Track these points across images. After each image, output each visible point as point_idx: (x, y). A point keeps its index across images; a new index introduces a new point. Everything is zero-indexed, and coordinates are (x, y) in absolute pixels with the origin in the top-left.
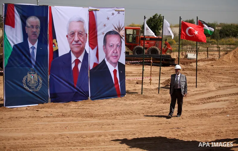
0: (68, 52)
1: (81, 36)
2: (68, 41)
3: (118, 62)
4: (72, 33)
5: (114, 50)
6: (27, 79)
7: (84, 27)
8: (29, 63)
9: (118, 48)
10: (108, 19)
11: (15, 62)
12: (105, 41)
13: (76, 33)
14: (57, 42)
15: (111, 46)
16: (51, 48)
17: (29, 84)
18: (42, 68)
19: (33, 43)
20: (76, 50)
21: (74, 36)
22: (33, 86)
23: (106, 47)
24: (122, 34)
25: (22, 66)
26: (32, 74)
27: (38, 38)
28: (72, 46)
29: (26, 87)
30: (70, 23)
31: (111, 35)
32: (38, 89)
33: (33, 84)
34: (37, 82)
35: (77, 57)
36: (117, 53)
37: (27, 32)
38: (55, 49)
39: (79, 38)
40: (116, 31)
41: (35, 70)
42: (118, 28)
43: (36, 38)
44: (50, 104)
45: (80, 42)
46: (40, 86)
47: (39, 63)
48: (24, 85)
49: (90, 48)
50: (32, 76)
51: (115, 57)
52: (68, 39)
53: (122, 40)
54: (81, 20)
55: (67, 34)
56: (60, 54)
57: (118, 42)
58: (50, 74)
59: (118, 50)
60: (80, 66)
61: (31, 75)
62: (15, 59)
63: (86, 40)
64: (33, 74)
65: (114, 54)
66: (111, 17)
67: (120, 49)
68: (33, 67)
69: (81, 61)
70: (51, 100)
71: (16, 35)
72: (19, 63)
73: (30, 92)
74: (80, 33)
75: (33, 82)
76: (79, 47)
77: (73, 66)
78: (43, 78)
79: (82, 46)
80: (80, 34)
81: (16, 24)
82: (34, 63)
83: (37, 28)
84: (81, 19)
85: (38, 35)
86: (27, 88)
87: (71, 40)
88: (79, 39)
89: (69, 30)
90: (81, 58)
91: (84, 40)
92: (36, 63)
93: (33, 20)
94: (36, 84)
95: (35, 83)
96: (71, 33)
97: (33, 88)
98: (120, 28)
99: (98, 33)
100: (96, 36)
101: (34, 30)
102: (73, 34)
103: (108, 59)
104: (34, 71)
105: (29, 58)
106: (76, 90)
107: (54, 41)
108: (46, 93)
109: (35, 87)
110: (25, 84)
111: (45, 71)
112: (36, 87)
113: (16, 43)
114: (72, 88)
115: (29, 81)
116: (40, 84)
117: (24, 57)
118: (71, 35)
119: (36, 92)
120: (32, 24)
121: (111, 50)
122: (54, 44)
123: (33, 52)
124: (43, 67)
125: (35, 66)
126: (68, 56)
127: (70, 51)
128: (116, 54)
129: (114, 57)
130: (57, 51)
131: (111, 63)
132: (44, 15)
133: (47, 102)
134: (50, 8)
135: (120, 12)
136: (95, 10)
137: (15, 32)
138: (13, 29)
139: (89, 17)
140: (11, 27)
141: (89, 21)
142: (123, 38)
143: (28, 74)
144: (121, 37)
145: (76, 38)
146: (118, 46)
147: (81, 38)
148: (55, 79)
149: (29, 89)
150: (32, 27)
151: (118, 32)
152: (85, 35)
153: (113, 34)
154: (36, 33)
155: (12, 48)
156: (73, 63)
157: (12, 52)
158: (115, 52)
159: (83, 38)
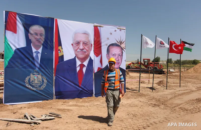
0: (73, 57)
1: (85, 45)
2: (73, 49)
3: (120, 67)
4: (78, 42)
6: (30, 79)
7: (90, 39)
8: (32, 65)
9: (119, 57)
10: (111, 34)
11: (16, 63)
12: (108, 51)
13: (81, 43)
14: (62, 49)
15: (114, 55)
16: (57, 54)
17: (33, 83)
18: (47, 70)
19: (37, 48)
20: (81, 56)
21: (79, 44)
22: (37, 85)
23: (109, 56)
24: (124, 47)
25: (24, 68)
26: (35, 74)
27: (43, 45)
28: (77, 53)
29: (28, 86)
30: (76, 34)
31: (113, 47)
32: (42, 87)
33: (36, 84)
34: (41, 82)
35: (82, 62)
36: (118, 60)
37: (30, 39)
38: (60, 55)
39: (84, 47)
40: (118, 44)
41: (39, 71)
42: (120, 42)
43: (40, 44)
44: (54, 100)
45: (85, 50)
46: (44, 86)
47: (43, 66)
48: (26, 84)
49: (95, 56)
50: (36, 77)
51: (117, 64)
52: (73, 47)
53: (123, 51)
54: (86, 33)
55: (72, 43)
56: (66, 59)
57: (120, 53)
58: (56, 75)
59: (119, 59)
60: (84, 70)
61: (34, 76)
62: (17, 62)
63: (91, 49)
64: (36, 74)
66: (114, 33)
67: (121, 58)
68: (37, 69)
69: (86, 66)
70: (56, 97)
72: (21, 65)
73: (33, 90)
74: (85, 43)
75: (36, 82)
76: (83, 54)
77: (78, 69)
78: (48, 79)
79: (87, 53)
80: (85, 44)
81: (18, 31)
82: (38, 66)
83: (41, 35)
84: (86, 32)
85: (42, 42)
86: (30, 87)
87: (76, 48)
88: (84, 48)
89: (74, 40)
90: (86, 63)
91: (89, 49)
92: (40, 65)
94: (40, 83)
95: (39, 83)
96: (76, 42)
97: (37, 87)
98: (121, 42)
99: (102, 44)
100: (101, 47)
102: (78, 43)
104: (38, 73)
105: (33, 61)
106: (81, 89)
107: (60, 48)
108: (51, 91)
109: (38, 86)
110: (27, 84)
111: (50, 73)
112: (40, 86)
113: (18, 47)
114: (78, 87)
115: (33, 81)
116: (44, 83)
117: (27, 60)
118: (76, 44)
119: (40, 90)
120: (36, 32)
122: (59, 50)
123: (37, 56)
125: (39, 69)
126: (73, 61)
127: (75, 56)
128: (118, 61)
130: (62, 56)
132: (50, 26)
133: (52, 99)
134: (56, 20)
135: (121, 30)
136: (100, 27)
137: (17, 37)
138: (15, 34)
139: (94, 31)
140: (13, 33)
141: (94, 34)
142: (124, 49)
143: (31, 75)
144: (122, 49)
145: (81, 47)
146: (120, 55)
147: (86, 47)
148: (60, 80)
149: (31, 88)
150: (36, 34)
151: (120, 45)
152: (90, 45)
153: (115, 45)
154: (40, 40)
155: (14, 51)
156: (78, 67)
157: (13, 55)
158: (117, 59)
159: (88, 47)
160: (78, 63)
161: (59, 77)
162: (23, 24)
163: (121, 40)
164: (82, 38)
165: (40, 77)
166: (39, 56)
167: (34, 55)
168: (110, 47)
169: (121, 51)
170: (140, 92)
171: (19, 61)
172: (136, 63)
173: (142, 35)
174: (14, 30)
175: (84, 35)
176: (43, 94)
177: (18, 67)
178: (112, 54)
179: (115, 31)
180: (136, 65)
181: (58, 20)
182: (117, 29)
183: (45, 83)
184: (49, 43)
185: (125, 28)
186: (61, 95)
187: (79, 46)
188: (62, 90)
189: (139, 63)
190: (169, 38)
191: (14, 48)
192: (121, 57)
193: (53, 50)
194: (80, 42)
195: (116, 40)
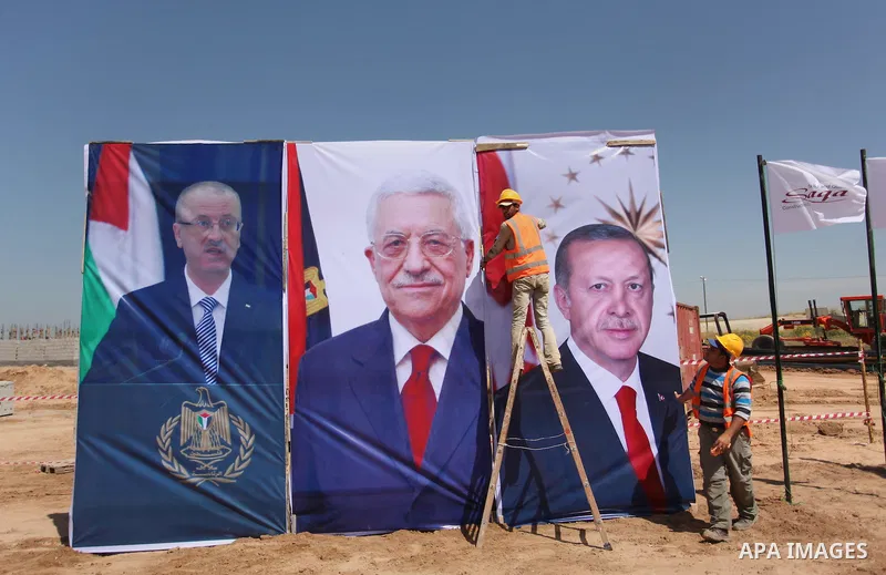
2: (375, 273)
3: (640, 354)
4: (394, 239)
5: (614, 305)
6: (177, 431)
7: (456, 215)
8: (189, 365)
9: (633, 296)
10: (573, 176)
11: (124, 360)
12: (563, 266)
13: (414, 242)
14: (321, 277)
15: (598, 286)
16: (298, 304)
17: (189, 452)
18: (252, 385)
19: (209, 284)
20: (417, 306)
22: (207, 462)
23: (569, 293)
24: (654, 239)
25: (156, 377)
26: (202, 408)
27: (235, 265)
28: (396, 294)
29: (172, 464)
30: (384, 198)
31: (591, 243)
32: (233, 471)
33: (206, 452)
34: (229, 443)
35: (424, 337)
36: (628, 314)
37: (179, 245)
38: (313, 307)
39: (428, 260)
40: (619, 224)
41: (220, 392)
42: (628, 214)
43: (221, 265)
44: (292, 536)
45: (434, 276)
46: (241, 462)
47: (236, 367)
48: (163, 455)
50: (205, 420)
51: (622, 335)
52: (375, 262)
53: (654, 261)
54: (437, 188)
55: (367, 245)
56: (338, 327)
57: (633, 273)
58: (296, 411)
59: (633, 305)
60: (437, 376)
61: (198, 414)
62: (127, 352)
63: (468, 268)
64: (206, 408)
65: (615, 319)
66: (587, 170)
67: (644, 301)
68: (210, 382)
69: (446, 354)
70: (297, 520)
71: (135, 259)
72: (143, 366)
73: (192, 486)
74: (435, 238)
75: (206, 444)
76: (428, 295)
77: (404, 374)
78: (259, 429)
79: (444, 291)
80: (436, 242)
81: (134, 215)
82: (214, 366)
83: (225, 223)
84: (435, 183)
85: (232, 254)
86: (176, 468)
87: (389, 270)
88: (427, 264)
89: (377, 228)
90: (443, 342)
91: (456, 267)
92: (222, 363)
93: (208, 198)
94: (224, 451)
95: (218, 448)
97: (207, 471)
98: (638, 214)
101: (215, 233)
102: (396, 243)
103: (585, 342)
104: (214, 400)
105: (190, 343)
106: (425, 481)
107: (310, 274)
108: (275, 491)
109: (215, 465)
110: (166, 453)
111: (270, 398)
112: (223, 466)
113: (132, 287)
115: (189, 442)
116: (242, 450)
117: (165, 343)
118: (388, 249)
119: (224, 487)
120: (203, 212)
121: (599, 302)
122: (309, 285)
123: (210, 322)
124: (257, 382)
125: (218, 380)
126: (376, 336)
127: (387, 311)
128: (625, 320)
129: (617, 335)
130: (324, 315)
132: (263, 177)
133: (280, 533)
134: (292, 149)
135: (632, 150)
136: (509, 148)
137: (128, 246)
138: (122, 232)
139: (476, 175)
140: (116, 228)
141: (478, 190)
142: (660, 252)
143: (185, 412)
144: (646, 250)
145: (415, 259)
146: (634, 286)
147: (440, 261)
148: (316, 431)
149: (185, 473)
150: (203, 223)
151: (631, 229)
152: (463, 245)
153: (599, 236)
154: (223, 246)
155: (116, 306)
156: (402, 362)
157: (114, 325)
158: (621, 310)
159: (448, 259)
160: (404, 342)
161: (308, 418)
162: (151, 185)
163: (632, 202)
164: (416, 217)
165: (221, 418)
166: (219, 318)
167: (198, 315)
168: (575, 246)
169: (642, 263)
170: (795, 500)
171: (135, 347)
172: (803, 322)
173: (759, 158)
174: (120, 219)
175: (426, 201)
176: (239, 506)
177: (129, 374)
178: (587, 281)
179: (597, 158)
180: (809, 333)
181: (301, 148)
182: (602, 150)
183: (246, 451)
184: (262, 256)
185: (651, 138)
186: (322, 512)
187: (401, 256)
188: (325, 487)
189: (822, 322)
191: (117, 294)
192: (646, 294)
193: (282, 290)
194: (409, 236)
195: (603, 208)
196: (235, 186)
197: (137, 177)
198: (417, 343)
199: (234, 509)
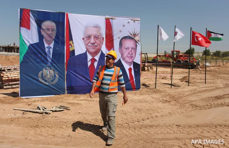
0: (84, 52)
1: (97, 39)
2: (84, 43)
3: (133, 62)
4: (89, 36)
5: (129, 52)
6: (42, 73)
7: (101, 32)
8: (45, 60)
9: (133, 50)
10: (124, 26)
11: (30, 59)
12: (121, 44)
13: (92, 37)
14: (73, 43)
15: (127, 48)
16: (68, 49)
17: (45, 78)
18: (58, 65)
19: (49, 43)
21: (90, 38)
22: (49, 80)
23: (121, 49)
24: (138, 40)
25: (38, 63)
28: (88, 47)
29: (41, 80)
30: (86, 28)
31: (126, 40)
32: (54, 82)
33: (49, 78)
34: (54, 76)
35: (93, 57)
36: (132, 54)
37: (42, 34)
38: (71, 49)
39: (95, 41)
40: (132, 36)
41: (51, 66)
42: (134, 34)
44: (66, 95)
45: (96, 44)
46: (56, 80)
49: (107, 49)
50: (48, 72)
51: (130, 58)
53: (137, 44)
54: (97, 26)
55: (83, 37)
57: (133, 46)
58: (67, 70)
59: (133, 52)
60: (96, 64)
61: (47, 70)
62: (31, 57)
63: (103, 43)
64: (49, 69)
65: (129, 55)
66: (127, 25)
67: (135, 52)
68: (49, 64)
69: (98, 60)
70: (68, 92)
71: (32, 36)
72: (35, 60)
73: (46, 85)
74: (96, 36)
75: (49, 76)
76: (95, 48)
77: (89, 64)
78: (60, 74)
79: (98, 47)
80: (97, 37)
81: (31, 27)
82: (50, 60)
83: (52, 30)
85: (54, 37)
86: (43, 81)
87: (87, 42)
88: (95, 42)
89: (85, 34)
90: (97, 58)
91: (100, 42)
92: (52, 60)
94: (53, 78)
95: (51, 77)
96: (87, 36)
97: (49, 82)
98: (135, 35)
99: (114, 38)
100: (113, 40)
102: (89, 37)
103: (124, 59)
104: (50, 68)
105: (45, 56)
107: (71, 42)
108: (63, 86)
109: (51, 81)
110: (40, 78)
111: (62, 68)
112: (52, 81)
113: (32, 43)
114: (89, 82)
115: (45, 76)
116: (56, 78)
117: (39, 55)
118: (87, 38)
119: (52, 85)
120: (48, 27)
122: (70, 45)
123: (49, 51)
124: (59, 64)
125: (51, 63)
126: (84, 56)
127: (86, 51)
128: (131, 55)
129: (129, 58)
130: (74, 51)
131: (127, 62)
132: (61, 20)
133: (64, 94)
134: (67, 15)
135: (135, 21)
136: (112, 19)
137: (30, 33)
138: (29, 30)
139: (105, 24)
140: (27, 29)
141: (105, 27)
142: (138, 42)
143: (44, 70)
144: (136, 42)
145: (92, 41)
146: (133, 49)
147: (97, 41)
148: (71, 74)
149: (44, 82)
150: (48, 30)
151: (134, 37)
152: (102, 38)
153: (128, 38)
154: (52, 35)
155: (28, 47)
156: (89, 61)
157: (27, 50)
158: (130, 53)
159: (99, 41)
160: (90, 57)
161: (70, 72)
162: (35, 20)
163: (135, 32)
164: (93, 32)
165: (52, 71)
166: (51, 50)
167: (47, 50)
168: (123, 40)
169: (135, 44)
170: (156, 88)
171: (33, 56)
172: (163, 56)
174: (28, 27)
176: (55, 89)
177: (31, 62)
178: (125, 47)
179: (129, 22)
180: (164, 59)
181: (69, 14)
182: (130, 21)
183: (57, 78)
184: (60, 37)
185: (139, 19)
186: (72, 90)
187: (90, 40)
188: (73, 85)
189: (167, 56)
190: (191, 28)
191: (28, 44)
192: (135, 50)
193: (64, 45)
194: (91, 36)
195: (129, 33)
196: (55, 22)
197: (32, 18)
198: (92, 58)
199: (55, 90)
